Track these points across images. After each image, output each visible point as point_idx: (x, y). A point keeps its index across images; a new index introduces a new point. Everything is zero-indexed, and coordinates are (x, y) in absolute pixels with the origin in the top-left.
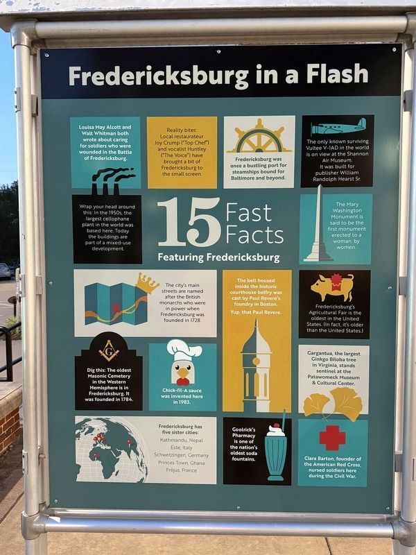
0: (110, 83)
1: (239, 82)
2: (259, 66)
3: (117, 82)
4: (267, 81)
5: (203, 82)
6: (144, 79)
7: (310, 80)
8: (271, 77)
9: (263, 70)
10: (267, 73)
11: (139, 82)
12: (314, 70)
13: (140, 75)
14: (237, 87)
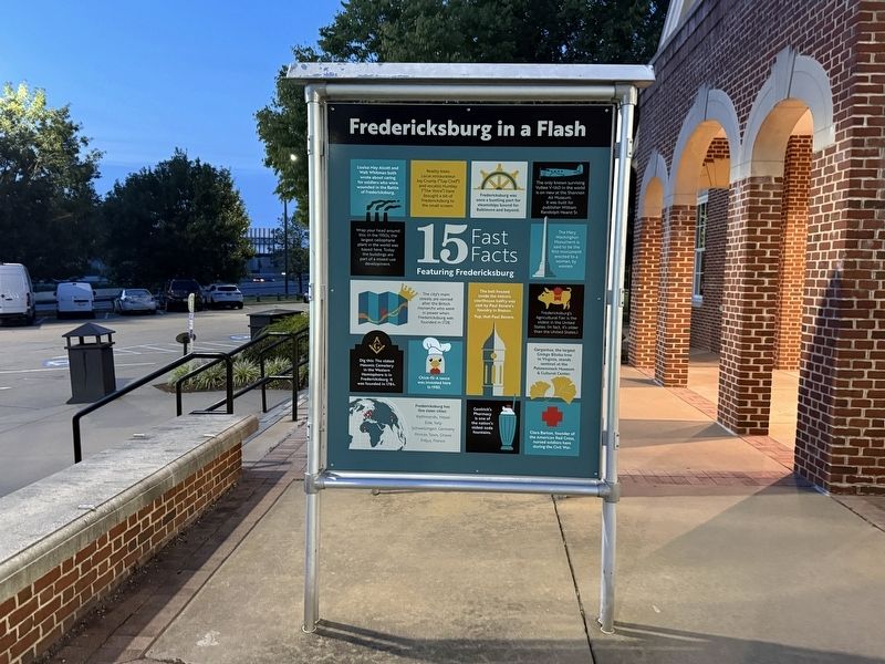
0: (383, 133)
1: (484, 134)
2: (500, 122)
3: (388, 132)
4: (506, 134)
5: (455, 134)
6: (409, 130)
7: (540, 134)
8: (509, 130)
9: (503, 125)
10: (506, 127)
11: (405, 133)
12: (543, 126)
13: (406, 127)
14: (483, 138)
